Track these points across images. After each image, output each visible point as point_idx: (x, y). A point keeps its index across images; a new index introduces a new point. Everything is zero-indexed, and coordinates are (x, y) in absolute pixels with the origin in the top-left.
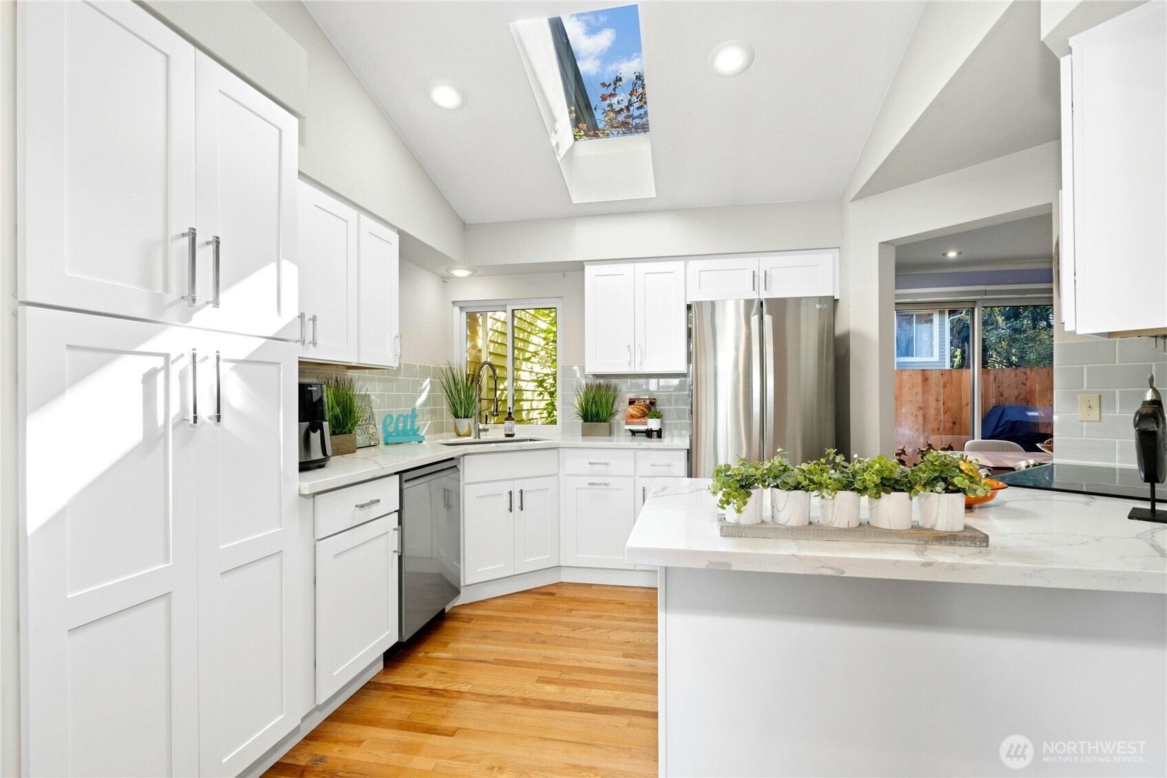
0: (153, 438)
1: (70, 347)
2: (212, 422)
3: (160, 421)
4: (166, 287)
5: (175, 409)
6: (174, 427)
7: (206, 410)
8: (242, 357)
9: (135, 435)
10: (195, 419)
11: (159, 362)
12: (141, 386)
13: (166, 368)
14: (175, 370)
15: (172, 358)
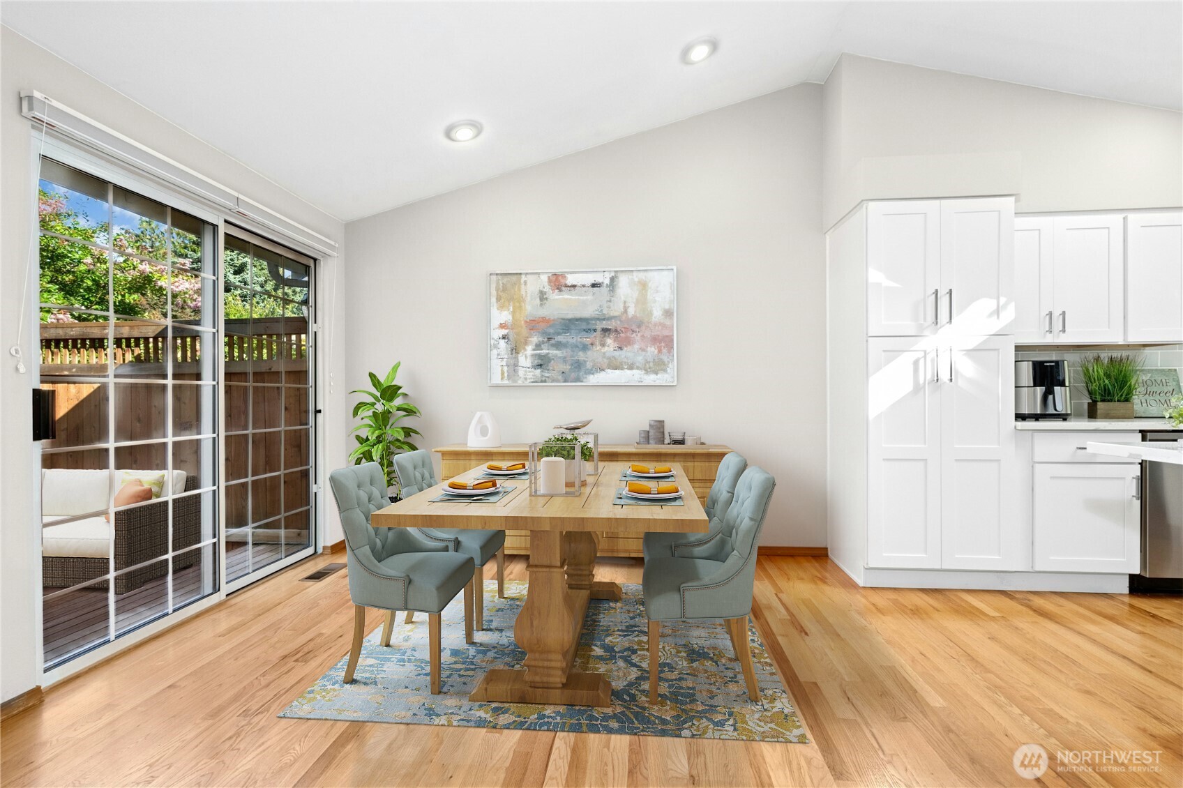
0: (917, 389)
1: (884, 351)
2: (948, 382)
3: (921, 381)
4: (925, 319)
5: (929, 377)
6: (928, 384)
7: (944, 376)
8: (971, 348)
9: (909, 387)
10: (937, 380)
11: (923, 354)
12: (912, 366)
13: (925, 357)
14: (929, 358)
15: (927, 352)
